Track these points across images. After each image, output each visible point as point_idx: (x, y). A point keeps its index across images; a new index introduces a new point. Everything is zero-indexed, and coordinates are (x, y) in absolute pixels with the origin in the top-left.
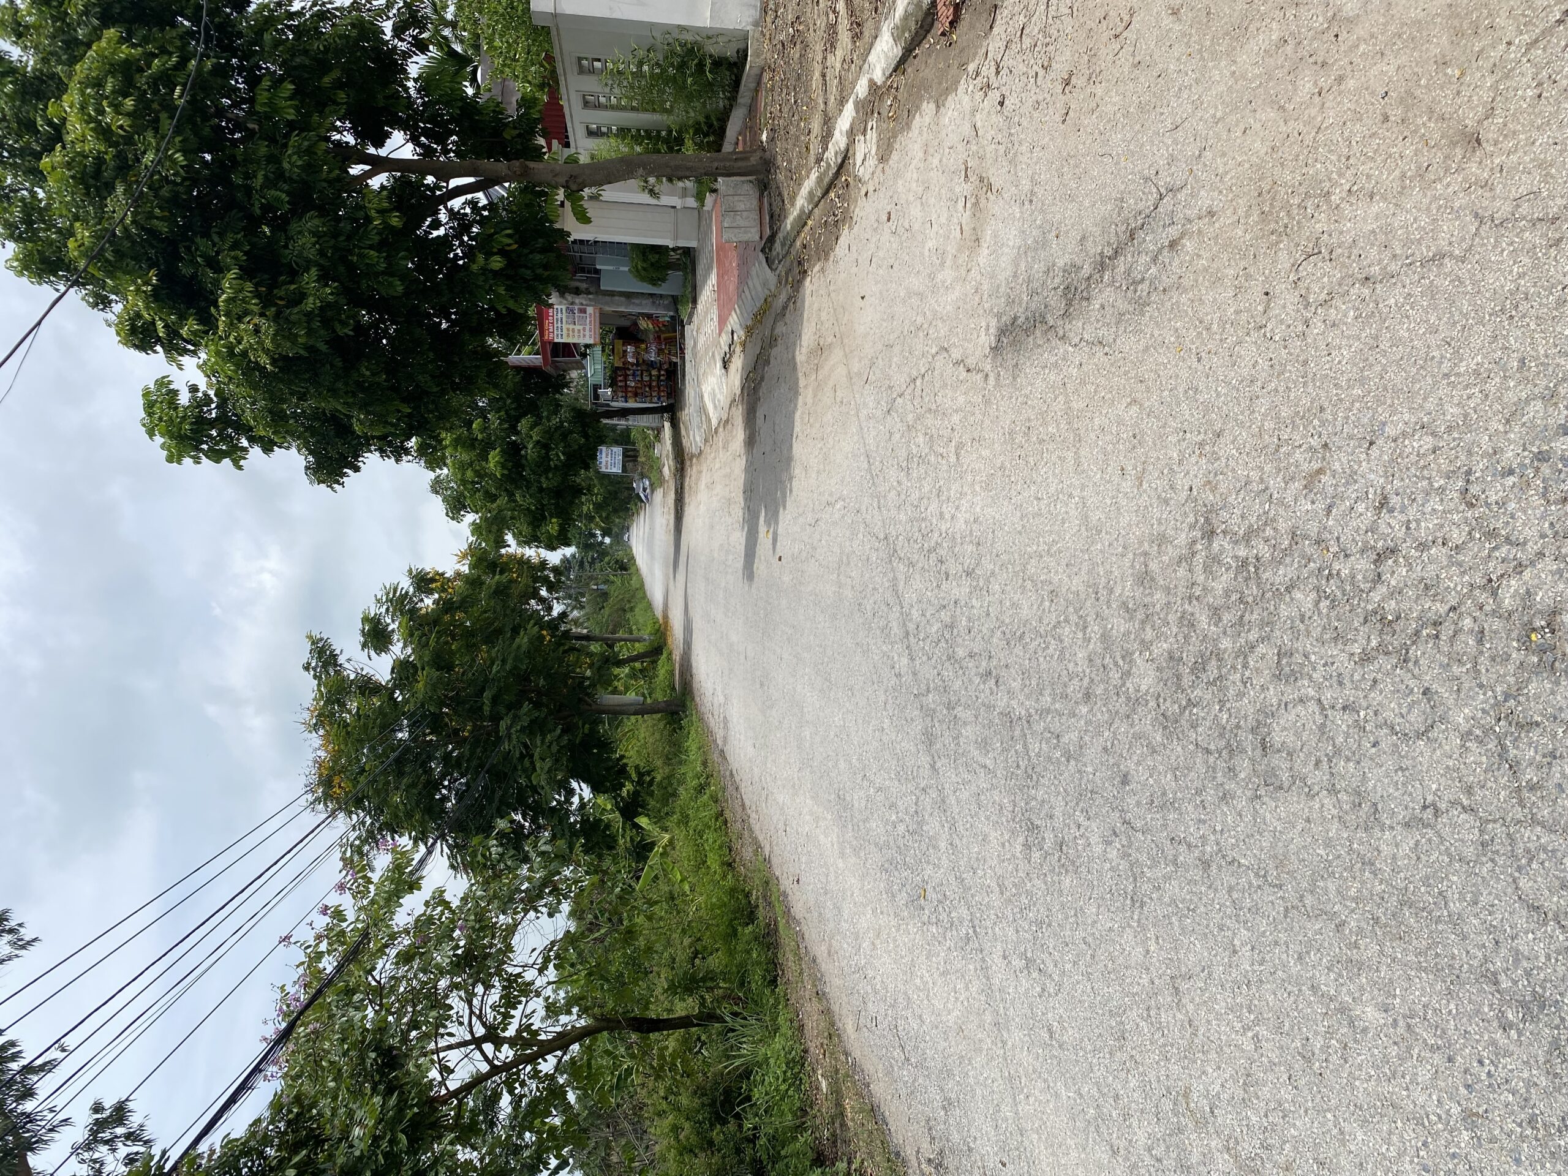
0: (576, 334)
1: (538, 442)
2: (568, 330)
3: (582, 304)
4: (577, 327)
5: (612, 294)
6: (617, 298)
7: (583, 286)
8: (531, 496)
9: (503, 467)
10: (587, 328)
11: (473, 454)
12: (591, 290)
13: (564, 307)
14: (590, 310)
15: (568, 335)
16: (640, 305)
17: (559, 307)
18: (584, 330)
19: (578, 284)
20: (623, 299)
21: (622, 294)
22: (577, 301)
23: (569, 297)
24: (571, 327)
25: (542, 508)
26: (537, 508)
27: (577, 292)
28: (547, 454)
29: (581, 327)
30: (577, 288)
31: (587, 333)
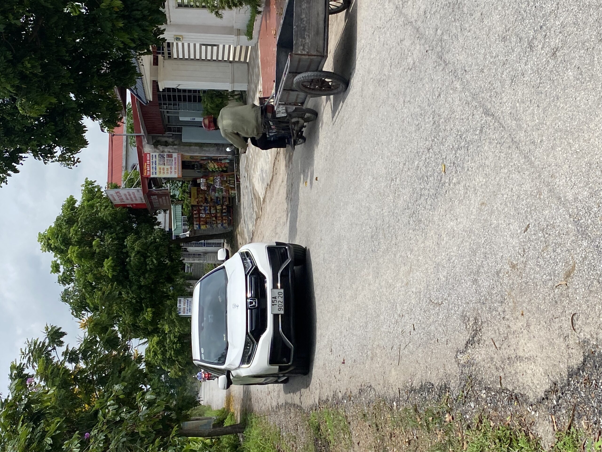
0: (165, 171)
1: (138, 252)
2: (160, 169)
3: (170, 152)
4: (166, 167)
5: (190, 145)
6: (193, 147)
7: (170, 140)
8: (132, 292)
9: (114, 270)
10: (173, 167)
11: (93, 262)
12: (176, 143)
13: (157, 154)
14: (175, 155)
15: (160, 172)
16: (209, 151)
17: (154, 154)
18: (171, 168)
19: (167, 139)
20: (197, 148)
21: (196, 144)
22: (166, 150)
23: (161, 148)
24: (162, 167)
25: (140, 301)
26: (137, 302)
27: (166, 144)
28: (145, 261)
29: (169, 167)
30: (166, 142)
31: (173, 170)
